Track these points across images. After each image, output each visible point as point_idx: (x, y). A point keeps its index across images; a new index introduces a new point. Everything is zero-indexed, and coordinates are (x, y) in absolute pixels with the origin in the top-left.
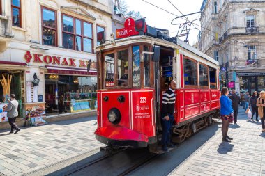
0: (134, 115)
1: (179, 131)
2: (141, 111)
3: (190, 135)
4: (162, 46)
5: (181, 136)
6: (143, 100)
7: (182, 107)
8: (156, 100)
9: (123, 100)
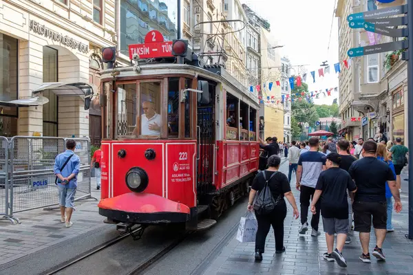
0: (170, 178)
1: (216, 202)
2: (180, 172)
3: (226, 207)
6: (183, 156)
7: (224, 167)
8: (197, 156)
9: (153, 155)
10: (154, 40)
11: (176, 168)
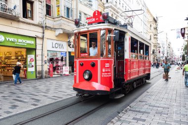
0: (101, 75)
1: (126, 86)
2: (105, 72)
3: (132, 89)
4: (120, 31)
5: (127, 90)
6: (107, 65)
7: (129, 71)
8: (114, 65)
9: (94, 65)
10: (96, 15)
11: (104, 70)
